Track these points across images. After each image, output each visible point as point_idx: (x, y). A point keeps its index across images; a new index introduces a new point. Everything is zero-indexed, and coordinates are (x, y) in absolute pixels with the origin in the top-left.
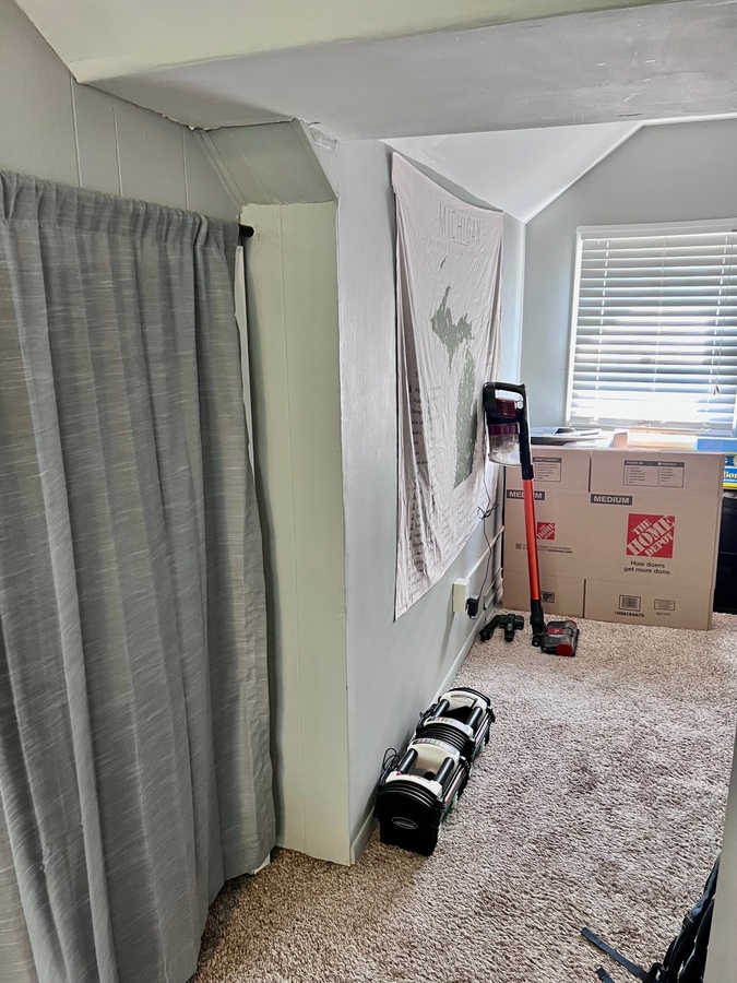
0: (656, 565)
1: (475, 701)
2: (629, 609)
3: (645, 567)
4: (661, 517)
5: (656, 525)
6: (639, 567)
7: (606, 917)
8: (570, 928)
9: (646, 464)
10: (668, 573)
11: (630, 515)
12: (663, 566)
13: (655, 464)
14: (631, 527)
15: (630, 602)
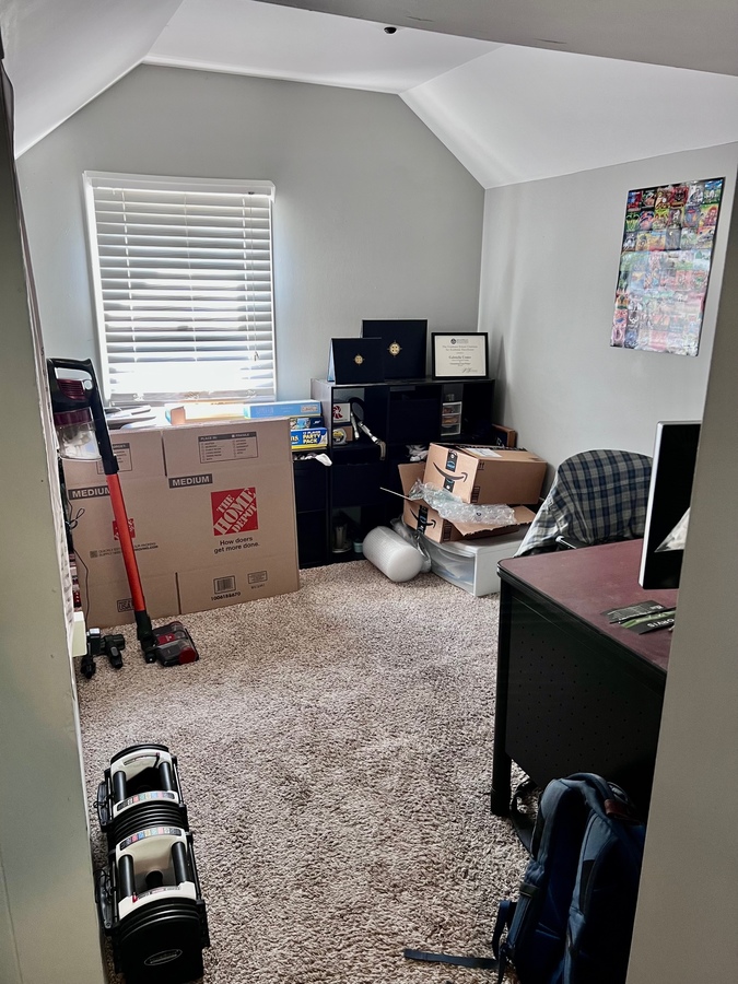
0: (245, 540)
1: (158, 758)
2: (226, 591)
3: (235, 544)
4: (241, 490)
5: (239, 499)
6: (229, 545)
7: (411, 925)
8: (391, 959)
9: (220, 437)
10: (256, 544)
11: (212, 494)
12: (251, 539)
13: (229, 437)
14: (214, 507)
15: (225, 583)
